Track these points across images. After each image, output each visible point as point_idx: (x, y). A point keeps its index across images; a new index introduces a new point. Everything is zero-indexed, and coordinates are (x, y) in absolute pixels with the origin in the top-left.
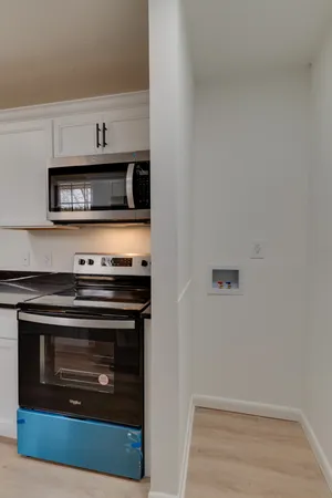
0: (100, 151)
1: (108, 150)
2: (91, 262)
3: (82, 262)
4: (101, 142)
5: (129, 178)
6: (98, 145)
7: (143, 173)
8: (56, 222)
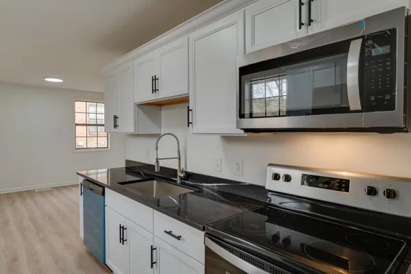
0: (303, 33)
1: (315, 29)
2: (288, 178)
3: (276, 177)
4: (304, 20)
5: (353, 63)
6: (301, 24)
7: (380, 50)
8: (246, 130)
